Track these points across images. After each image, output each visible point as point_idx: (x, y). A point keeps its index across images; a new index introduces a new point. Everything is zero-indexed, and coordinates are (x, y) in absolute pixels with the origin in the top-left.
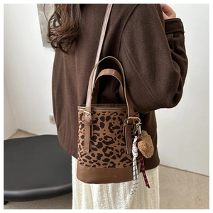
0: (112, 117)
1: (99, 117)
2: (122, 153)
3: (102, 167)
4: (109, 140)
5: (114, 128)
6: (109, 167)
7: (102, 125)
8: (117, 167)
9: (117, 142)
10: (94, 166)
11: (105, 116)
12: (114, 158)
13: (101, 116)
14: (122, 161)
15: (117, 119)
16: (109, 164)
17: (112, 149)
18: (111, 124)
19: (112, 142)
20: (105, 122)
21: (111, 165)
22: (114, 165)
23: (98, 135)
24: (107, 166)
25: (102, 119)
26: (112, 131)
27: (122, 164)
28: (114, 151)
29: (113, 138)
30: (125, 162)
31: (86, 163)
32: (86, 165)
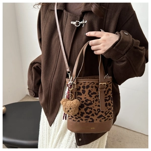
0: (90, 86)
1: (81, 86)
2: (99, 112)
3: (84, 121)
4: (89, 102)
5: (92, 94)
6: (89, 122)
7: (84, 92)
9: (94, 104)
10: (79, 121)
11: (86, 86)
12: (93, 115)
13: (83, 85)
14: (98, 117)
15: (94, 87)
16: (89, 120)
17: (91, 109)
18: (90, 91)
19: (91, 104)
20: (86, 89)
21: (91, 120)
22: (93, 121)
23: (81, 99)
24: (88, 121)
25: (84, 87)
26: (90, 96)
27: (99, 120)
28: (92, 111)
29: (92, 101)
30: (101, 119)
31: (73, 119)
32: (73, 120)
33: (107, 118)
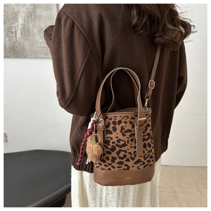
0: (123, 121)
1: (111, 122)
2: (135, 156)
3: (116, 169)
4: (122, 143)
5: (126, 132)
6: (124, 169)
8: (131, 169)
10: (109, 169)
13: (113, 120)
14: (135, 163)
15: (128, 123)
16: (123, 167)
20: (117, 126)
21: (126, 168)
22: (128, 168)
23: (112, 139)
24: (122, 169)
25: (114, 123)
27: (136, 166)
28: (127, 154)
29: (126, 141)
30: (138, 165)
31: (101, 167)
32: (102, 169)
33: (146, 163)
